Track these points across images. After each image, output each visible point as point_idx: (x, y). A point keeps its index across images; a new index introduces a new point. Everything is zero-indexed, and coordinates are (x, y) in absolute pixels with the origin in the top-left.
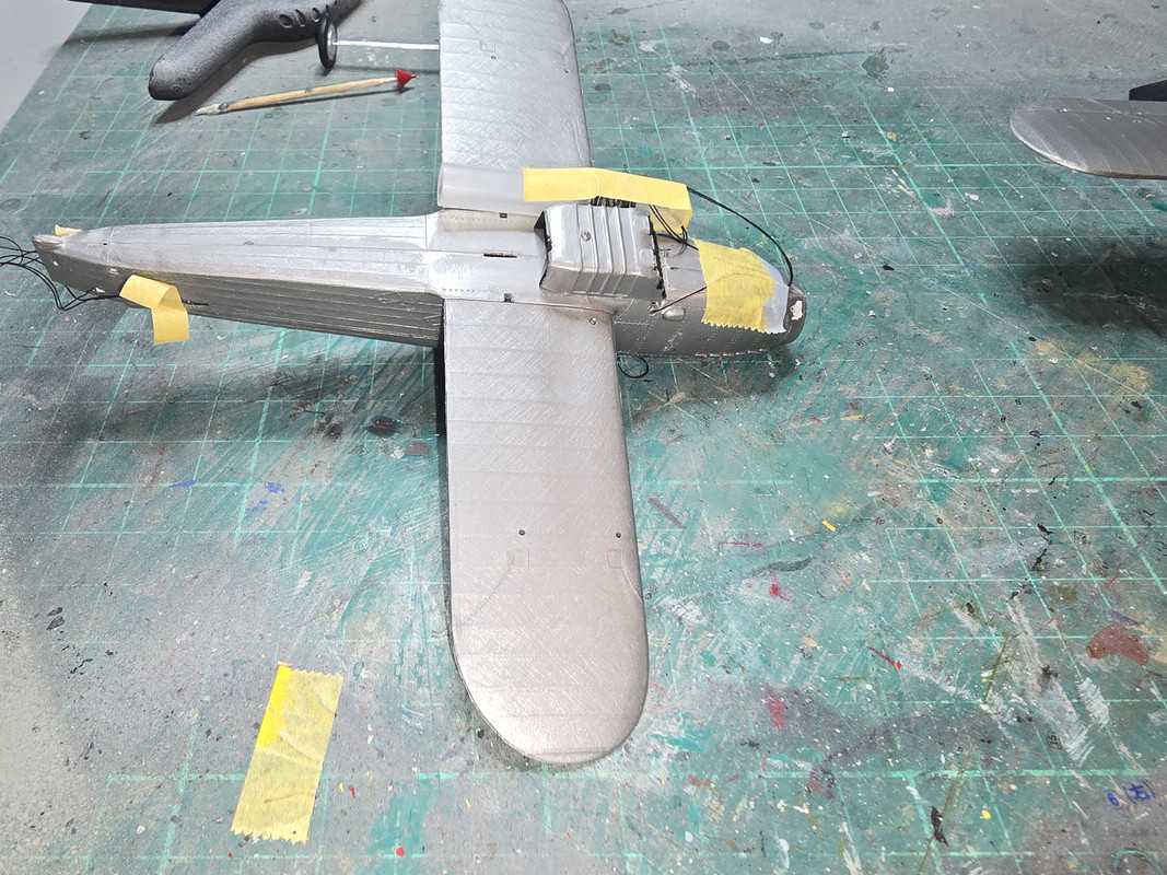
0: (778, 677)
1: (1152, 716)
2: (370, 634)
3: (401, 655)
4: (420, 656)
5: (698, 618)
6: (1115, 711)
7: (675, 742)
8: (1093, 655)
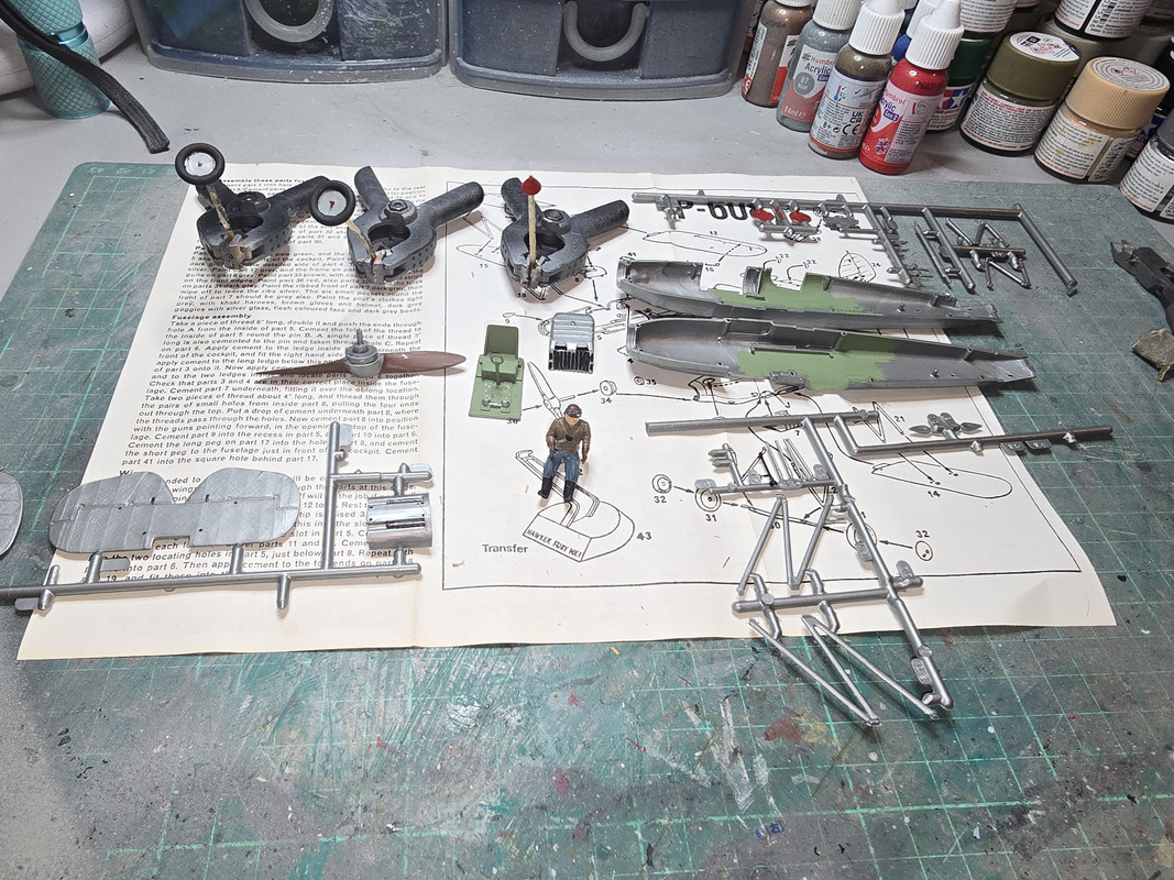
0: (565, 761)
1: (793, 778)
2: (293, 741)
3: (314, 755)
4: (328, 756)
5: (519, 721)
6: (772, 776)
7: (492, 809)
8: (768, 738)
